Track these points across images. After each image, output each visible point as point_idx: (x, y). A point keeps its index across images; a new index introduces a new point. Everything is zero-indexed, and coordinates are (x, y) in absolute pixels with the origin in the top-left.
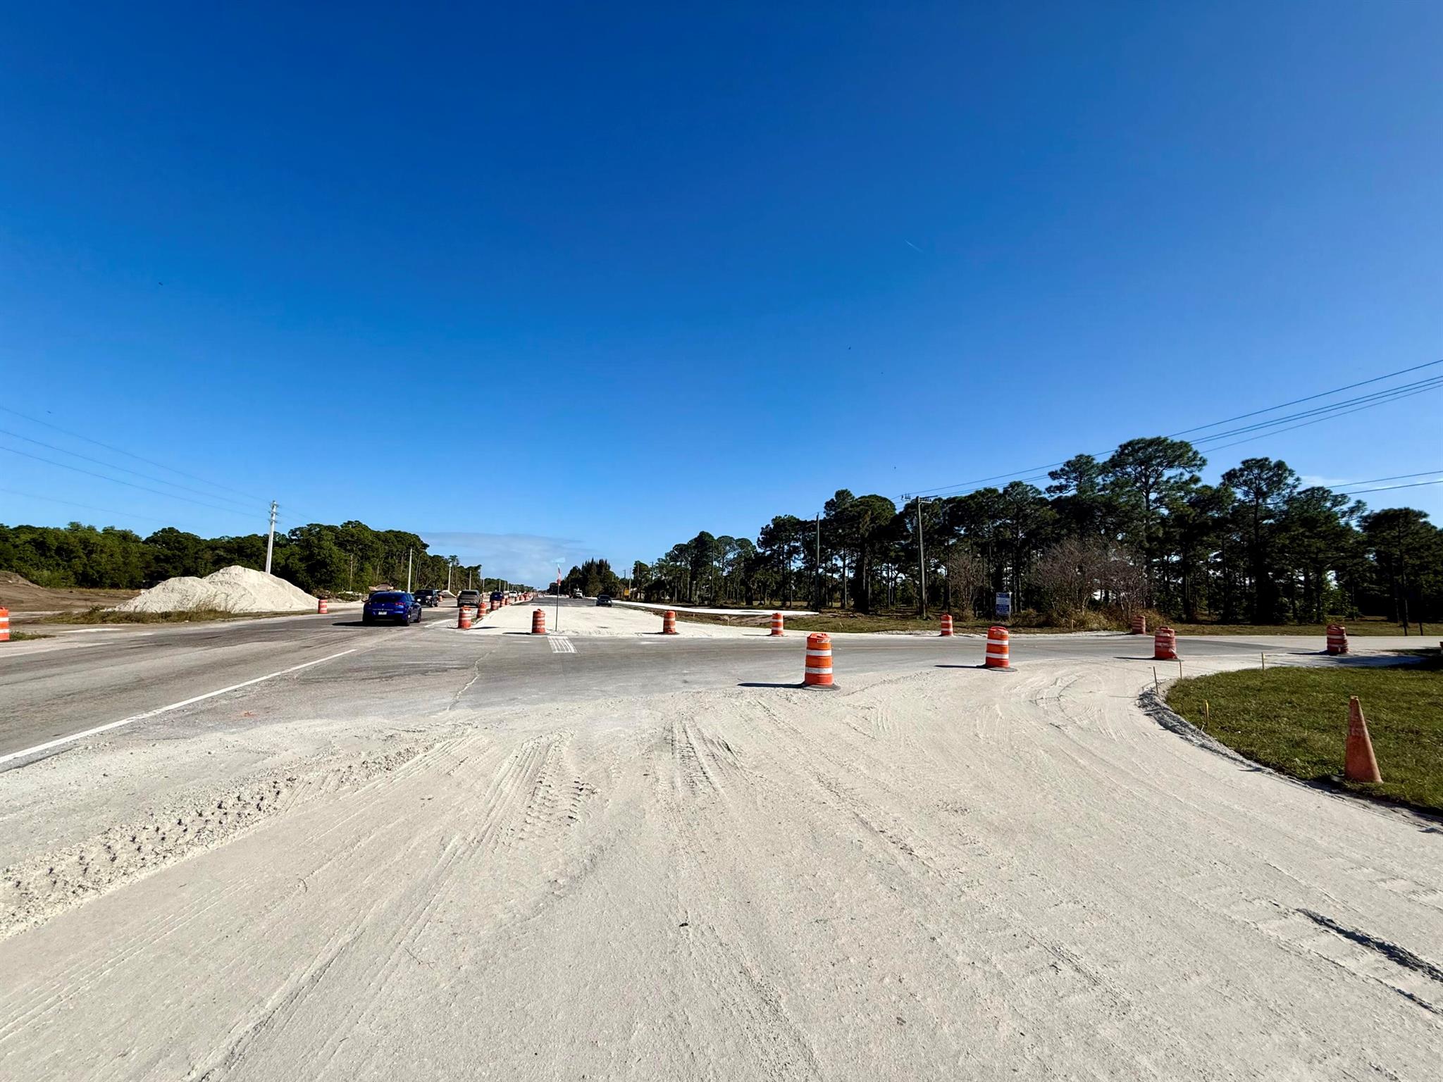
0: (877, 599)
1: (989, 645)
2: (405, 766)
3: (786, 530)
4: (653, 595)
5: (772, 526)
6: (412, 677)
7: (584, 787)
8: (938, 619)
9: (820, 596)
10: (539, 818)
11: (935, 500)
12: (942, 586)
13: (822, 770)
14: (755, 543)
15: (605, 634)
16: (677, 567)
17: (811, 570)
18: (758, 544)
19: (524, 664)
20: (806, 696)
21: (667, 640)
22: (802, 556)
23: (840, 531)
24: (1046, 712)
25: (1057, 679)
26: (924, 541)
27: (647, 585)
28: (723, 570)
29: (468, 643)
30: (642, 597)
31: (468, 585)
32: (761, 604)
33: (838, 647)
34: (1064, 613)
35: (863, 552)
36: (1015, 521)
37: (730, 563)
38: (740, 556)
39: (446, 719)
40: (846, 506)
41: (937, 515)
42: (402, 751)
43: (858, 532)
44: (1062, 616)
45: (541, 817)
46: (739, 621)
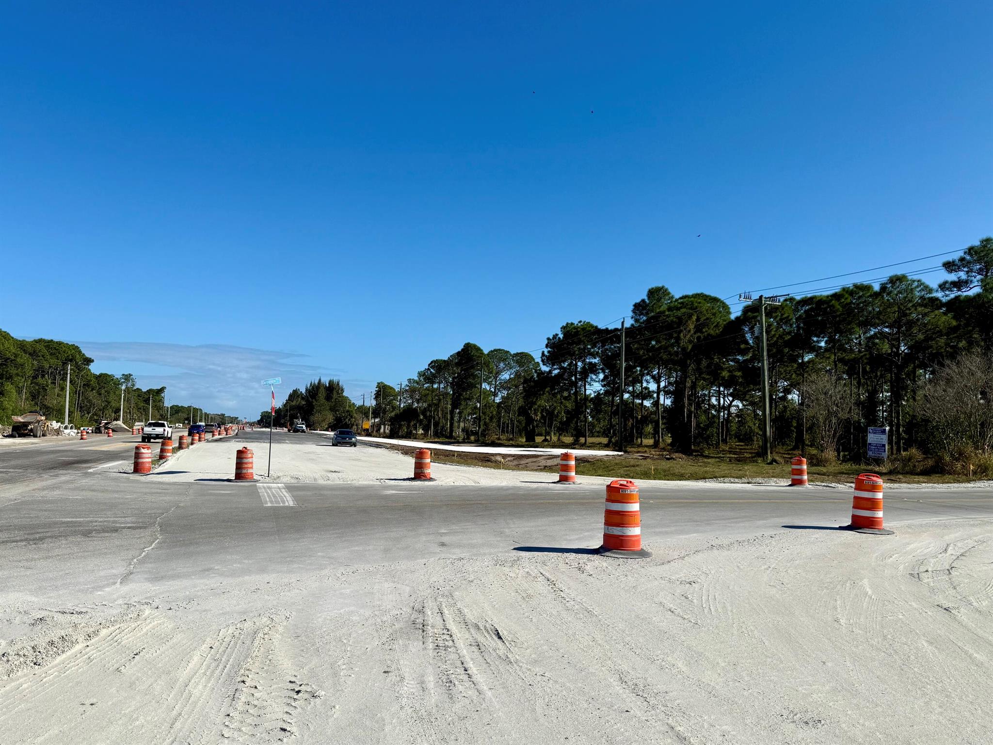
0: (703, 436)
1: (856, 498)
2: (59, 659)
3: (579, 342)
4: (400, 426)
5: (561, 336)
6: (70, 539)
7: (303, 688)
8: (786, 462)
9: (625, 430)
10: (240, 730)
11: (786, 300)
12: (793, 418)
13: (625, 667)
14: (538, 358)
15: (335, 480)
16: (433, 390)
17: (614, 396)
18: (543, 361)
19: (223, 521)
20: (605, 564)
21: (419, 489)
22: (601, 376)
23: (653, 343)
24: (932, 590)
25: (948, 545)
26: (769, 356)
27: (393, 414)
28: (495, 395)
29: (146, 494)
30: (387, 431)
31: (147, 415)
32: (545, 440)
33: (649, 500)
34: (961, 456)
35: (684, 371)
36: (895, 330)
37: (505, 385)
38: (518, 375)
39: (115, 596)
40: (662, 309)
41: (787, 321)
42: (55, 639)
43: (679, 344)
44: (957, 460)
45: (243, 729)
46: (515, 463)
